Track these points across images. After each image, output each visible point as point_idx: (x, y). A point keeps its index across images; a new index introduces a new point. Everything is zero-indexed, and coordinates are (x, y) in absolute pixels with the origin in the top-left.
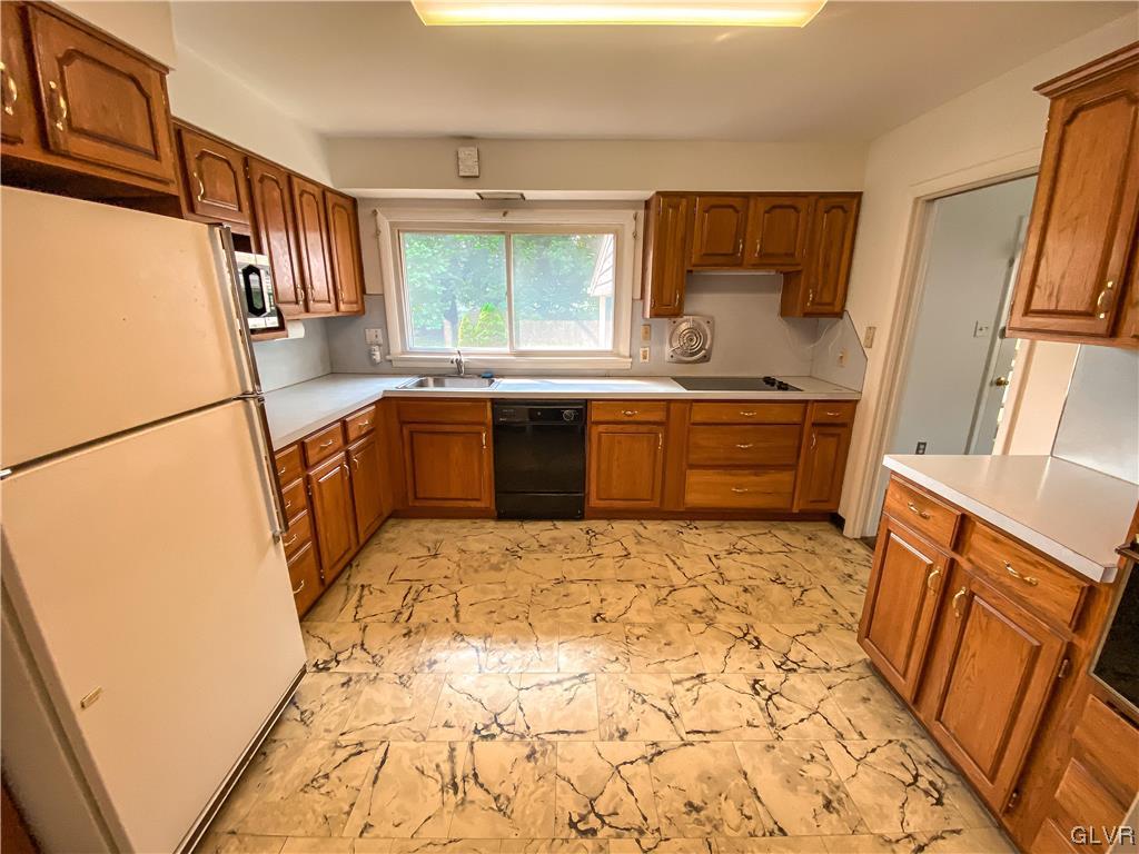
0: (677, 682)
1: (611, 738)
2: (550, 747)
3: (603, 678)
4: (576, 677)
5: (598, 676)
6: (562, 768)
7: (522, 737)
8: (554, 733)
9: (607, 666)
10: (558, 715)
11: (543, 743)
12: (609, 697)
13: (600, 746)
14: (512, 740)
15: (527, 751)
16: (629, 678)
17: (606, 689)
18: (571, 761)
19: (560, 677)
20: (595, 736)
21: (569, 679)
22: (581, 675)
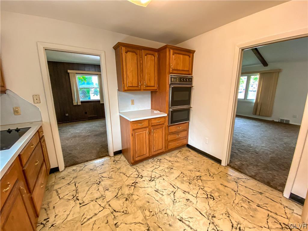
0: (162, 195)
1: (191, 202)
2: (207, 214)
3: (175, 214)
4: (183, 222)
5: (176, 215)
6: (208, 208)
7: (213, 223)
8: (203, 215)
9: (170, 215)
10: (198, 218)
11: (208, 216)
12: (180, 208)
13: (195, 203)
14: (217, 225)
15: (214, 219)
16: (170, 206)
17: (179, 210)
18: (205, 207)
19: (187, 227)
20: (194, 205)
21: (185, 223)
22: (181, 221)
